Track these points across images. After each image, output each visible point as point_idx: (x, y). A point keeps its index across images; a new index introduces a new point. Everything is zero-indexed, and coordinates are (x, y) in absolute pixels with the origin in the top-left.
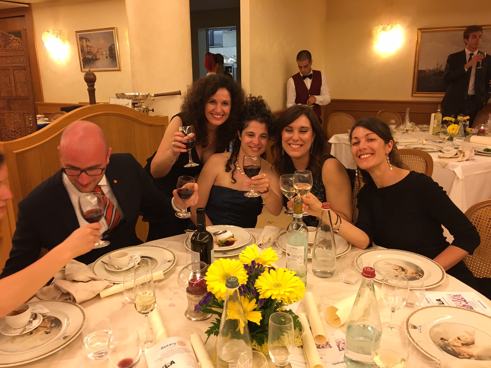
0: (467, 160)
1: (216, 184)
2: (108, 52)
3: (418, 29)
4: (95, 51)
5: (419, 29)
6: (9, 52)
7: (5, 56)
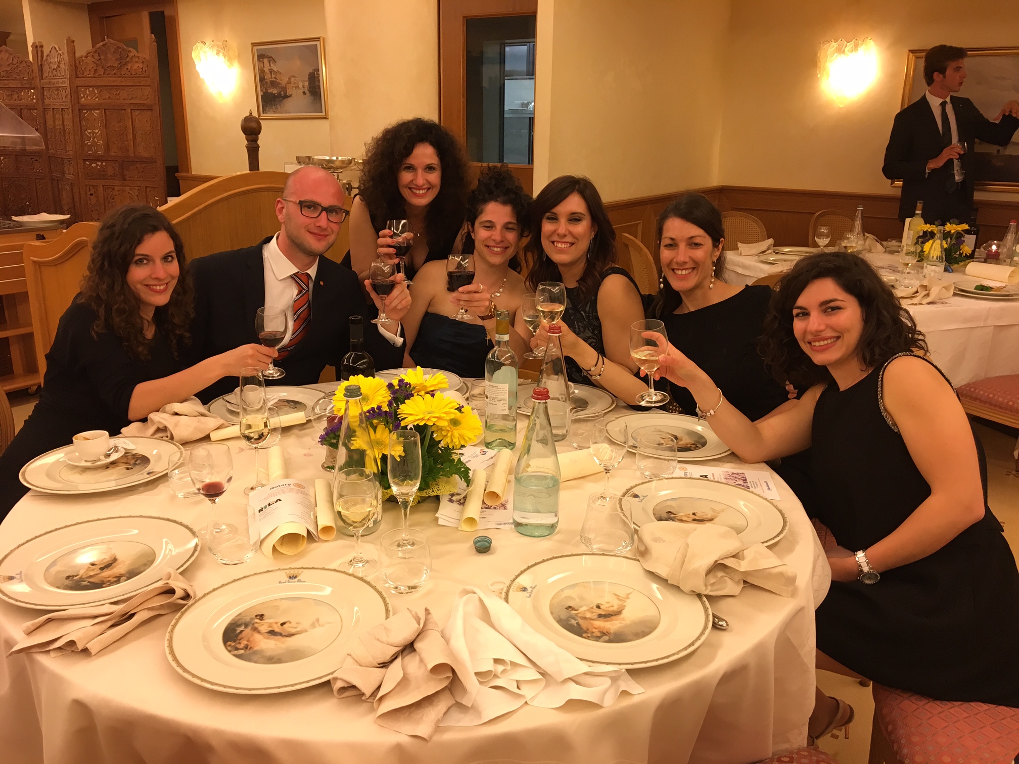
0: (929, 303)
1: (431, 310)
2: (307, 84)
3: (910, 51)
4: (283, 81)
5: (912, 51)
6: (126, 79)
7: (119, 85)
